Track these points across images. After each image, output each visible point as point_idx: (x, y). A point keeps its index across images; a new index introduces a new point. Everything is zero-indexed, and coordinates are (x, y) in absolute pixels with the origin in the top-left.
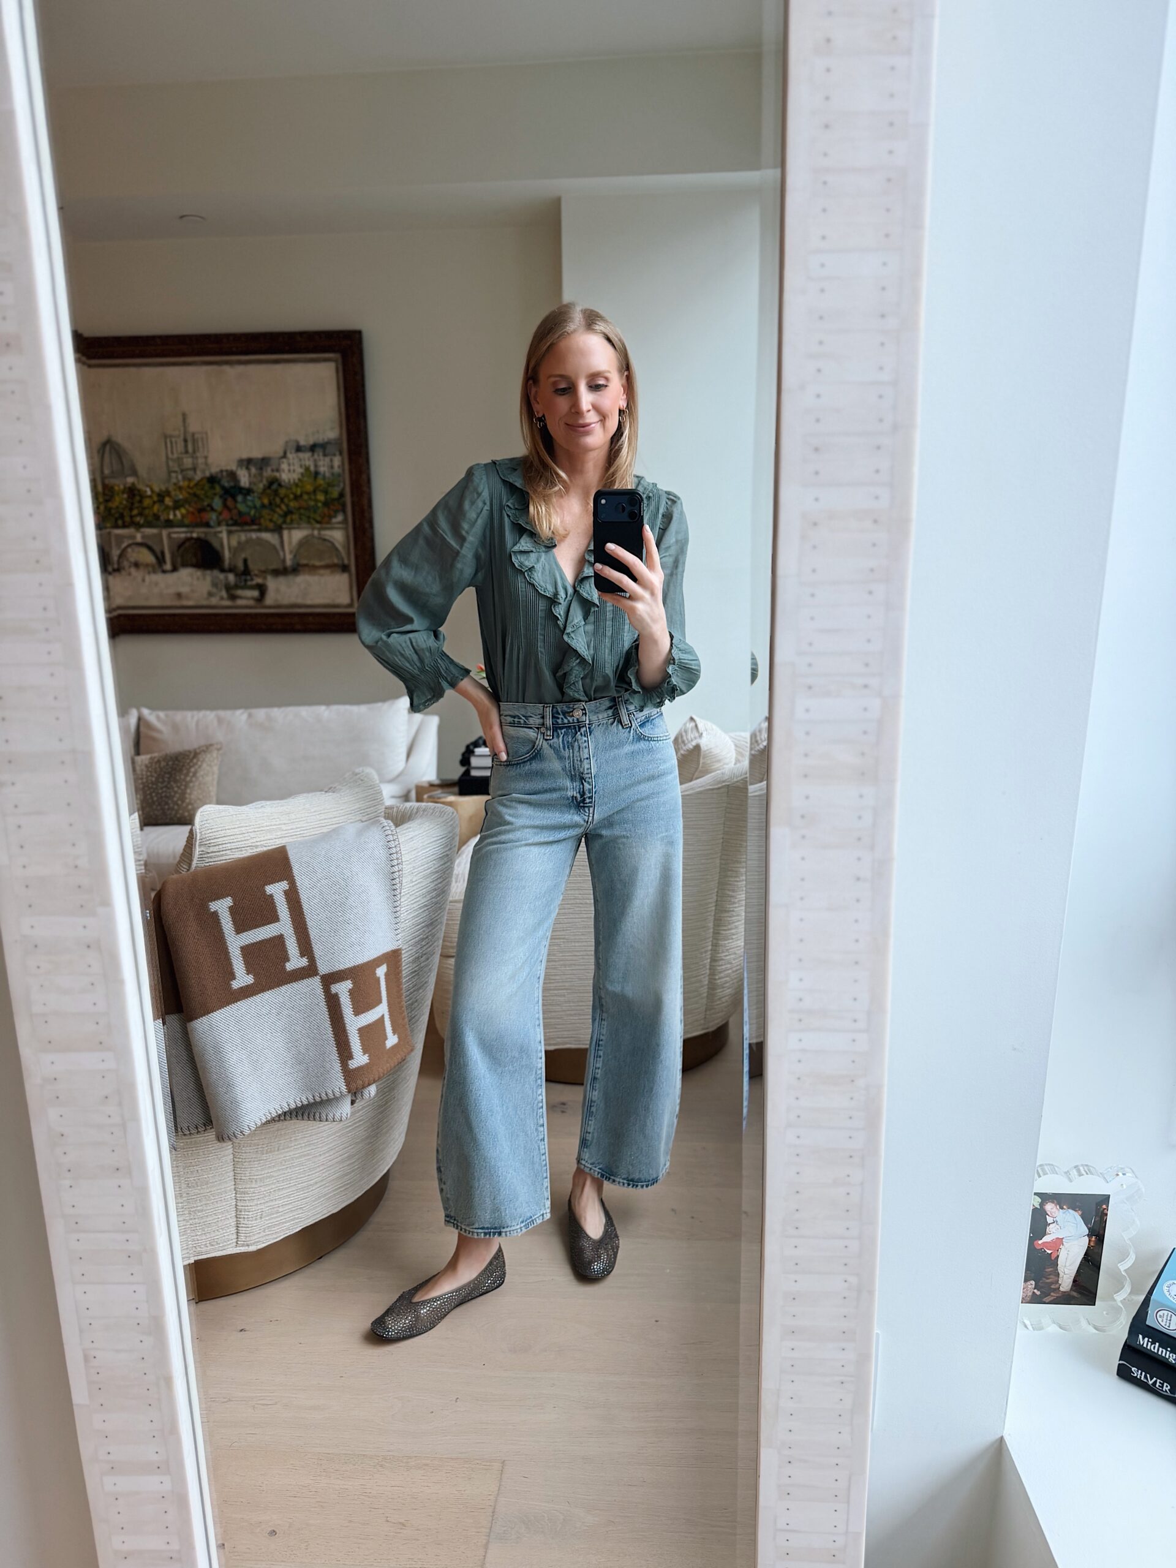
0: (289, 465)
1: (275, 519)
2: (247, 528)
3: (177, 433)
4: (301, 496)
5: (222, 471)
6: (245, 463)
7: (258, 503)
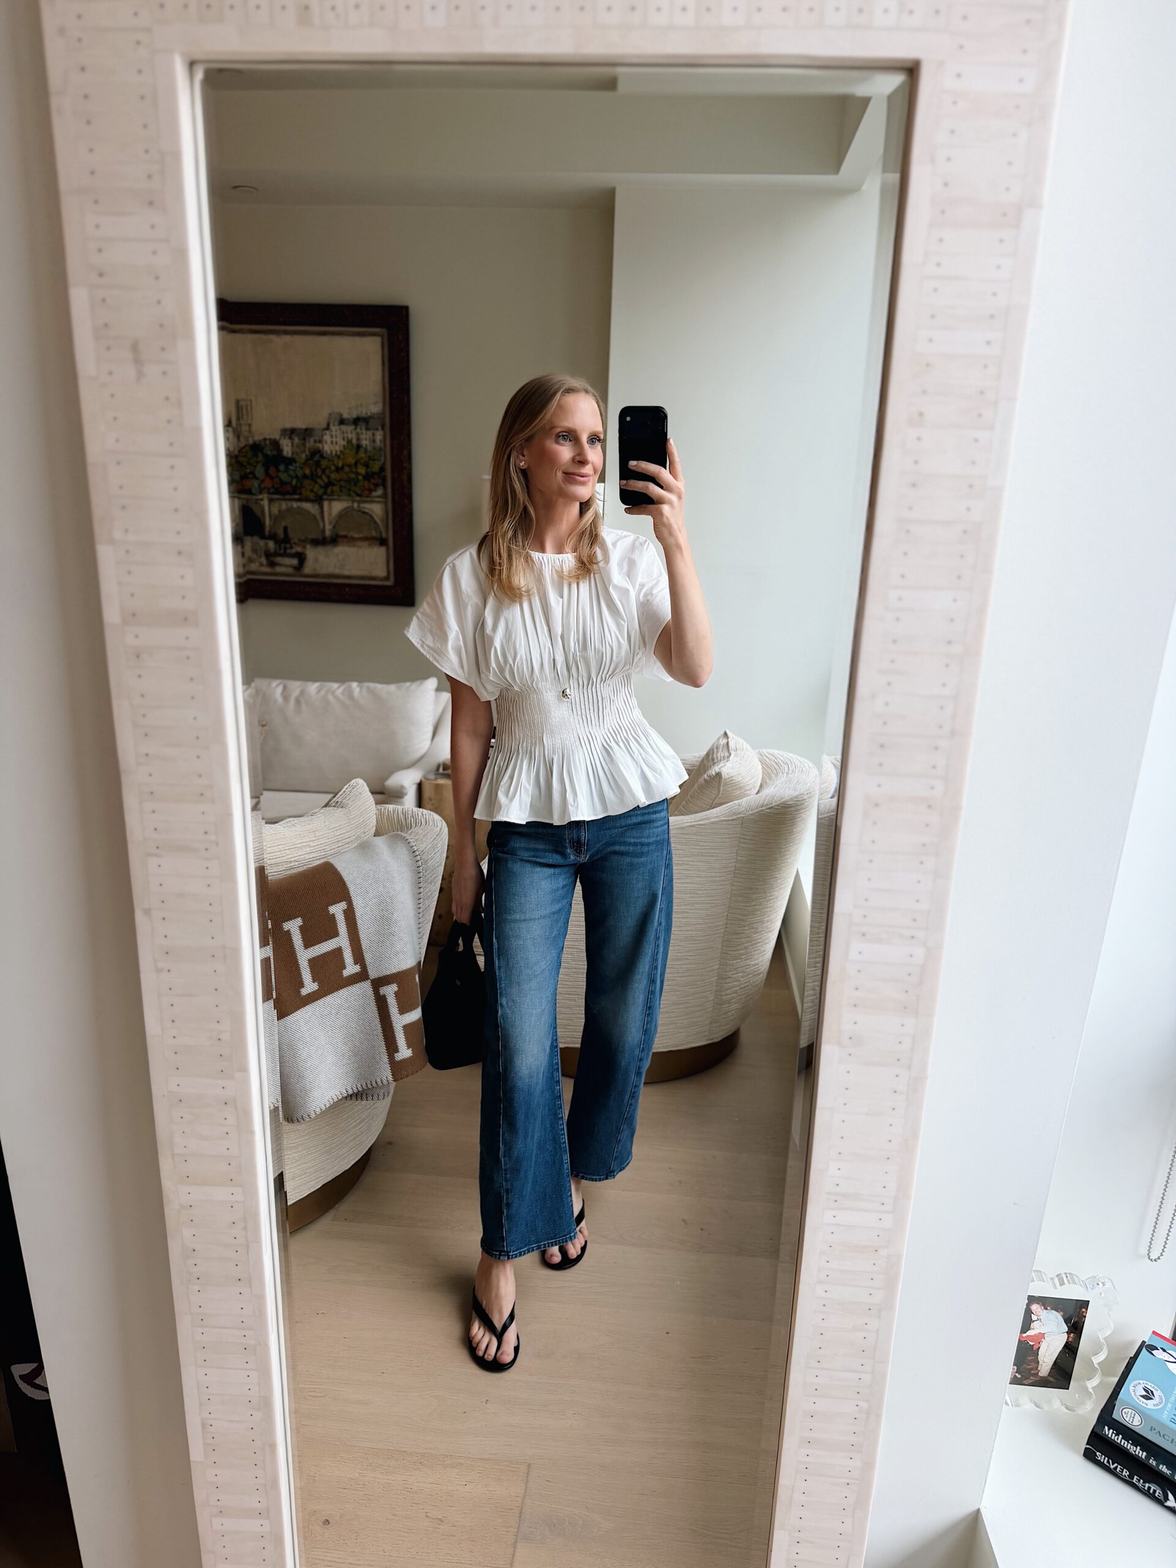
0: (332, 436)
1: (315, 490)
2: (288, 497)
4: (343, 467)
5: (265, 439)
6: (289, 432)
7: (300, 473)
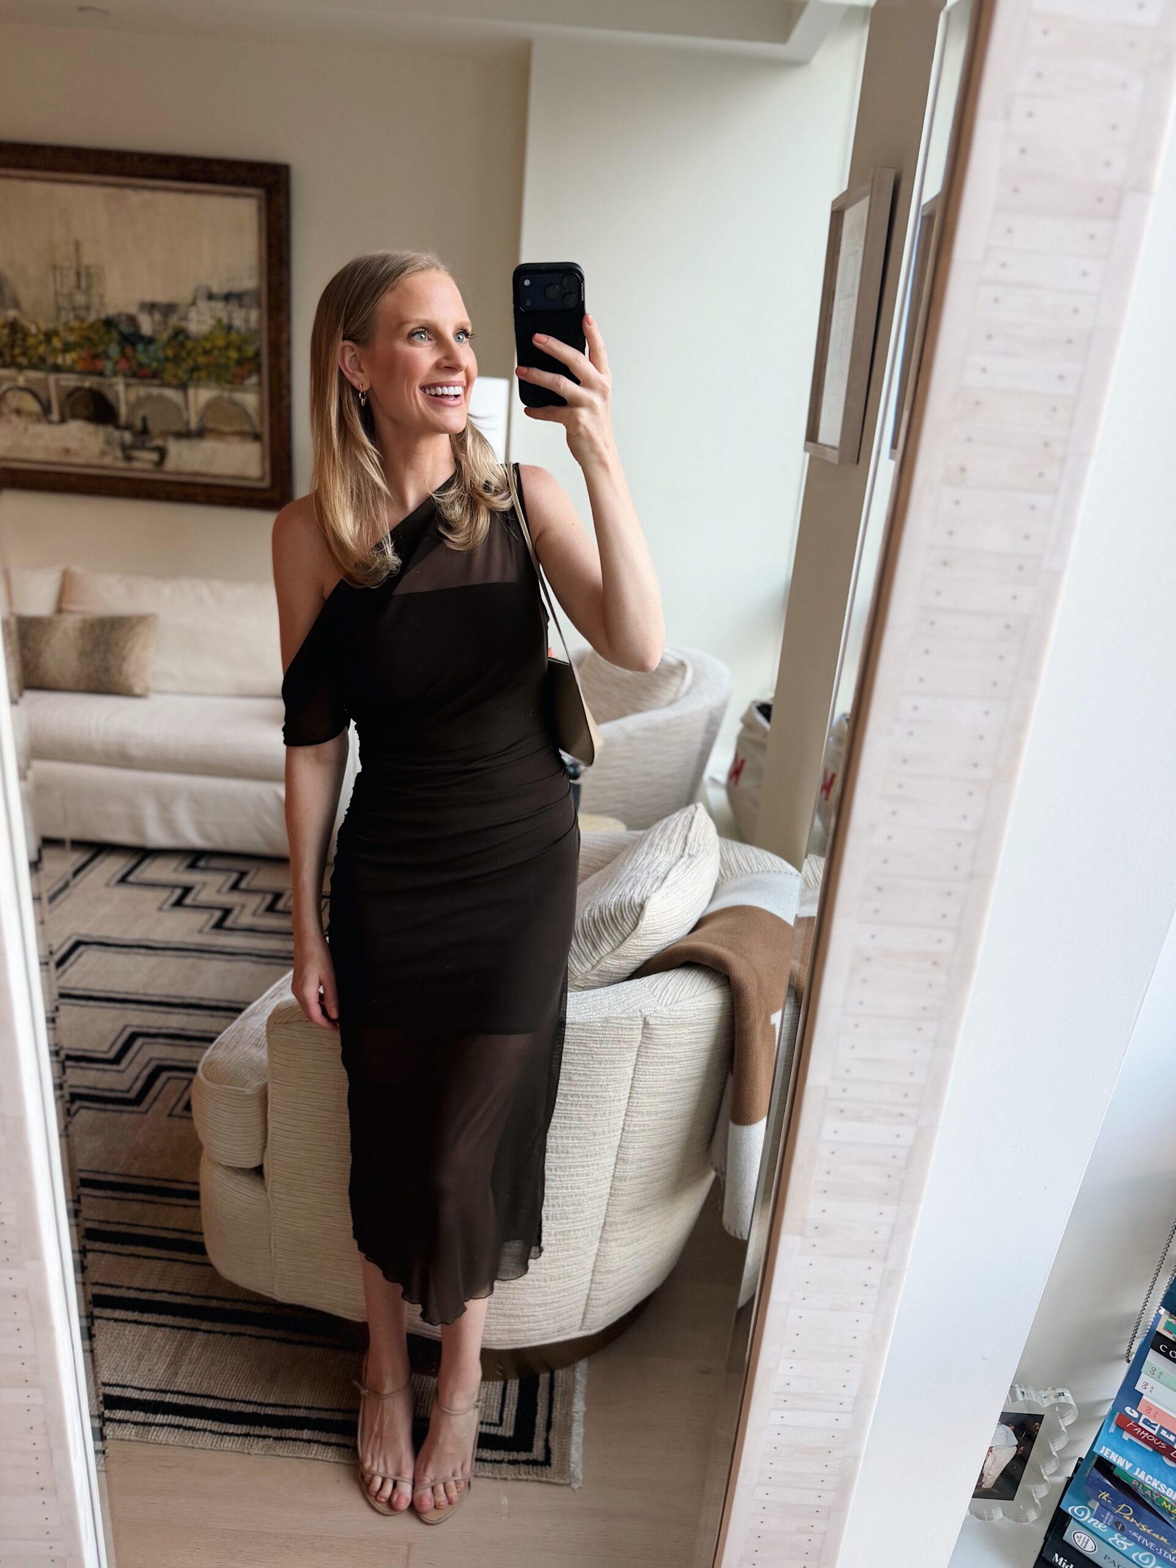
0: (198, 313)
1: (179, 374)
2: (147, 381)
3: (67, 263)
4: (211, 351)
5: (119, 315)
6: (148, 307)
7: (161, 355)
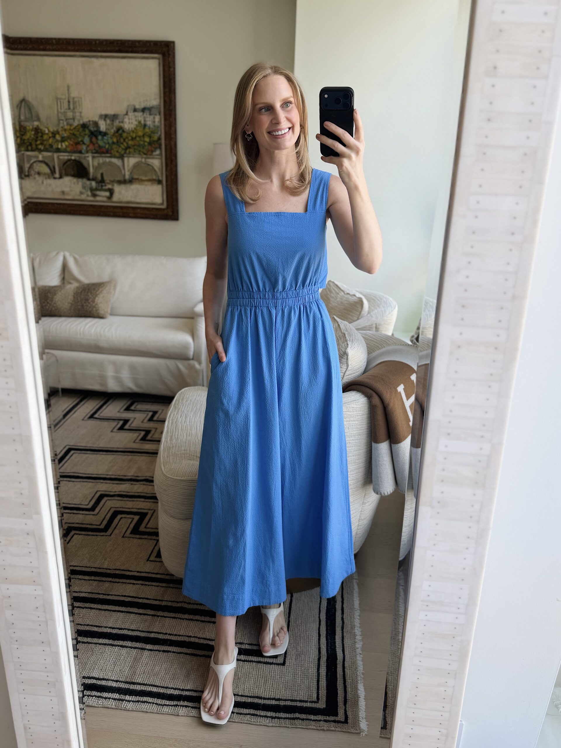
0: (129, 119)
1: (120, 151)
2: (103, 155)
3: (63, 97)
5: (89, 121)
7: (110, 141)
